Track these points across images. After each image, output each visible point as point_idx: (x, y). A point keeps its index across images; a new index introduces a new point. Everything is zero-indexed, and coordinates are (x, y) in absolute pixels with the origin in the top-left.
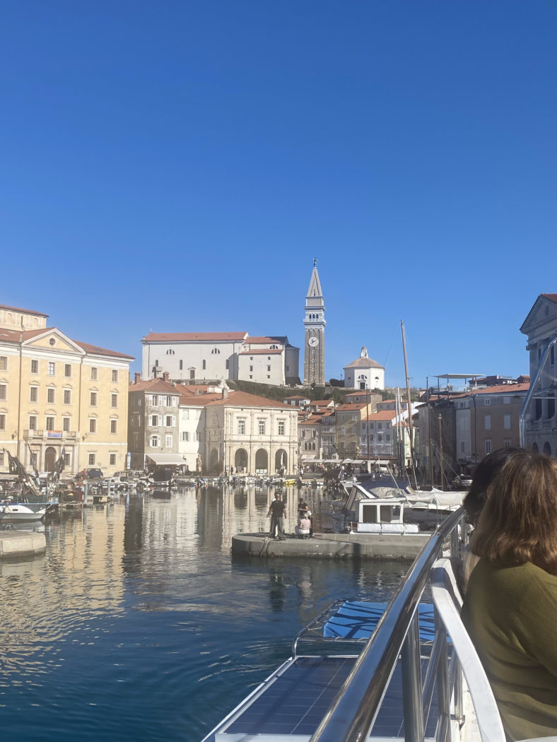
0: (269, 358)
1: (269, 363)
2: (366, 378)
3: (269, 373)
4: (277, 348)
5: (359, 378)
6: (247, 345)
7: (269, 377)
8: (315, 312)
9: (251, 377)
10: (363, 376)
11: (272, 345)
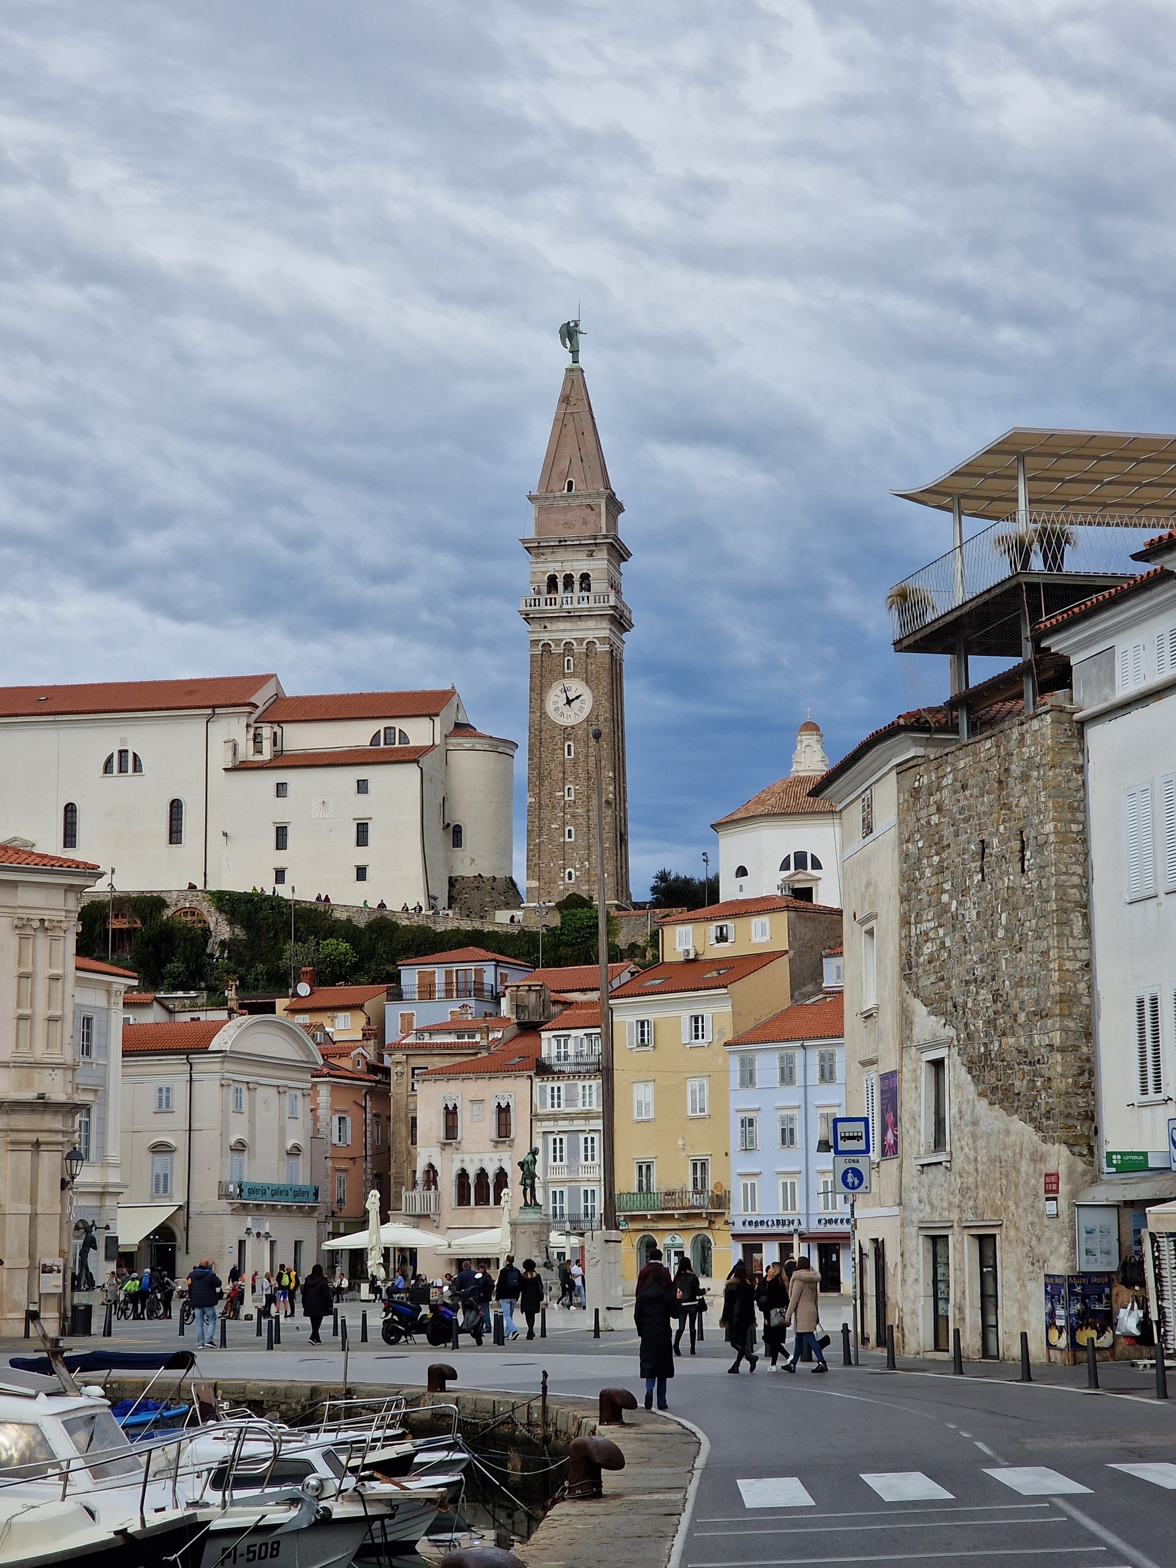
0: (362, 786)
1: (362, 806)
2: (817, 865)
3: (361, 856)
4: (404, 737)
5: (785, 866)
6: (267, 731)
7: (361, 873)
8: (577, 564)
9: (280, 875)
10: (800, 859)
11: (380, 725)
